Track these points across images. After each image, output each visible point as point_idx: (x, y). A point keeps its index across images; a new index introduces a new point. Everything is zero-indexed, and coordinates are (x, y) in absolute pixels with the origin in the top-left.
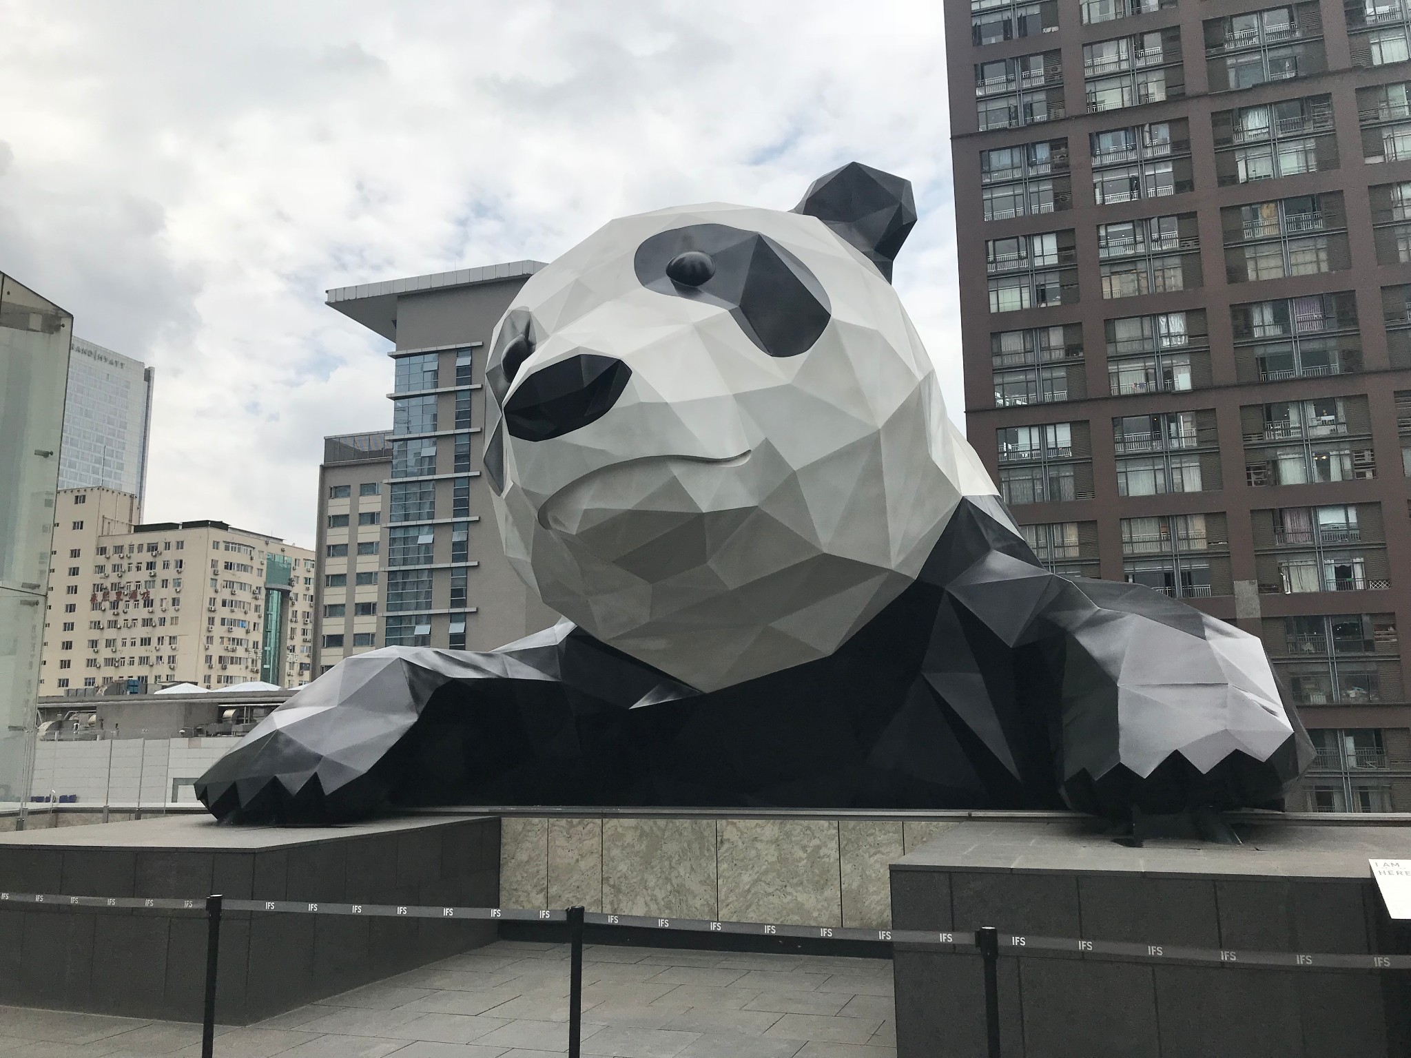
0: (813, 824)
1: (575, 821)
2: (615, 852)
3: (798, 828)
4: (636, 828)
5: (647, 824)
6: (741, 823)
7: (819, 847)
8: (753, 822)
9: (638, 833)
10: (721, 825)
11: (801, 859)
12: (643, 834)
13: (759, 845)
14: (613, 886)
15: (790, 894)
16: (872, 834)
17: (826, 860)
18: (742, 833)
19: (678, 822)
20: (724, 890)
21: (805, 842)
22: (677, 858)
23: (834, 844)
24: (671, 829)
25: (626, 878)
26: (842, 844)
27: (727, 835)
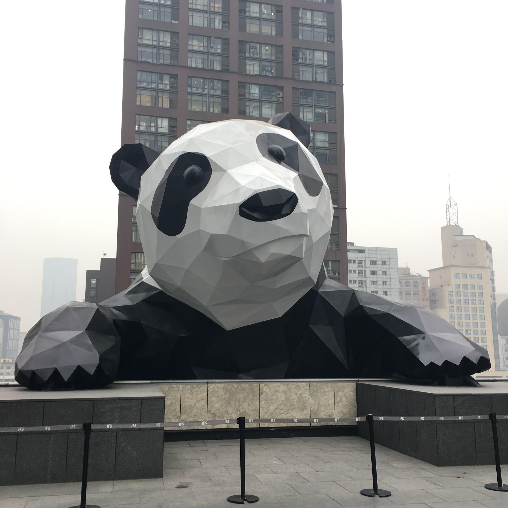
0: (300, 384)
1: (195, 386)
2: (214, 399)
3: (294, 386)
4: (224, 388)
5: (229, 386)
6: (271, 385)
7: (302, 394)
8: (275, 384)
9: (225, 390)
10: (262, 386)
11: (294, 399)
12: (227, 390)
13: (277, 394)
14: (213, 414)
15: (290, 413)
16: (322, 388)
17: (305, 399)
18: (271, 389)
19: (243, 385)
20: (262, 413)
21: (296, 392)
22: (242, 400)
23: (308, 392)
24: (240, 388)
25: (219, 410)
26: (311, 392)
27: (264, 390)
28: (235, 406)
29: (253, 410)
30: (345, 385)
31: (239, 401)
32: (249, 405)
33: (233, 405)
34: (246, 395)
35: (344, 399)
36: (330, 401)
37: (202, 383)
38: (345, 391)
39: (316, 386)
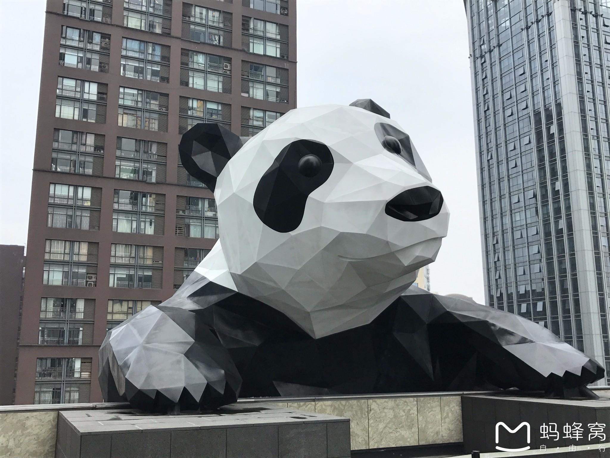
0: (407, 399)
1: (302, 403)
3: (402, 402)
4: (331, 406)
5: (337, 403)
6: (379, 401)
7: (410, 410)
8: (383, 400)
9: (333, 408)
10: (370, 402)
11: (402, 416)
12: (335, 408)
13: (386, 411)
15: (399, 432)
16: (429, 403)
17: (413, 415)
18: (379, 405)
19: (351, 402)
20: (371, 433)
21: (404, 408)
23: (415, 408)
24: (348, 405)
26: (419, 408)
27: (373, 407)
29: (361, 430)
30: (451, 399)
34: (354, 412)
35: (450, 415)
36: (437, 417)
37: (309, 401)
38: (451, 406)
39: (423, 401)
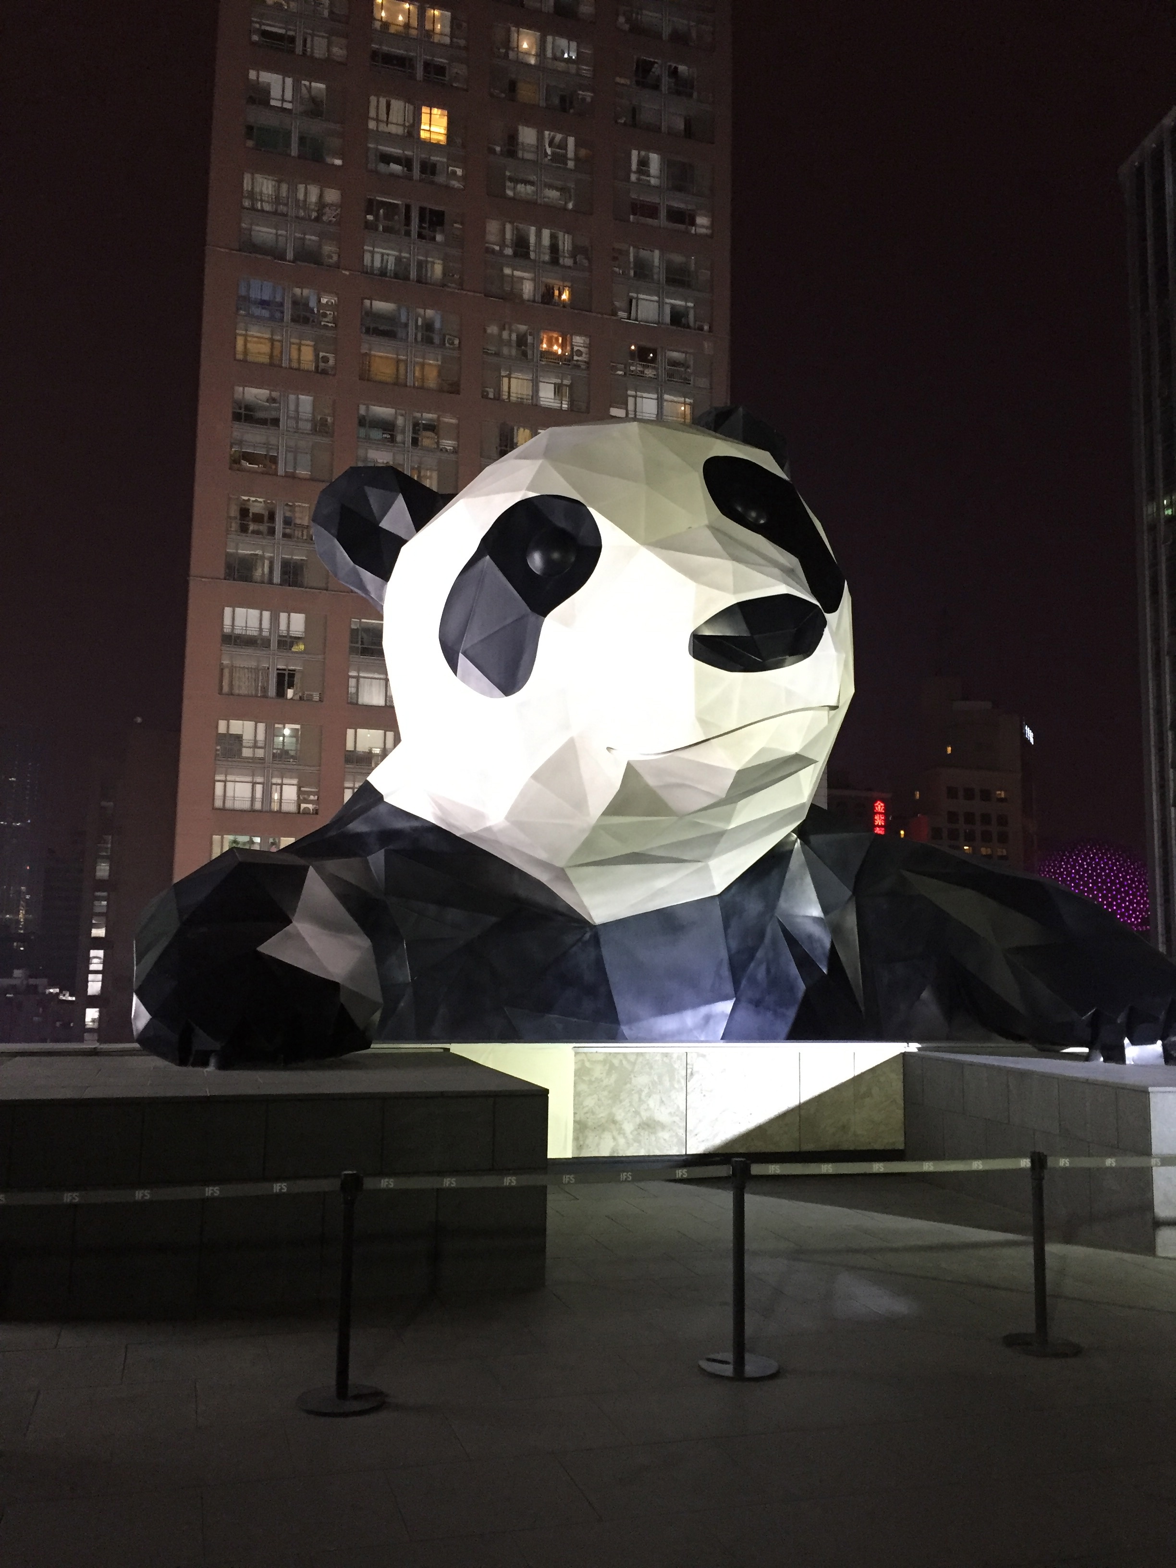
2: (582, 1087)
4: (605, 1062)
12: (612, 1067)
14: (579, 1123)
22: (646, 1091)
24: (641, 1062)
25: (593, 1113)
28: (631, 1105)
29: (670, 1113)
31: (640, 1092)
32: (662, 1102)
33: (626, 1103)
34: (656, 1078)
35: (875, 1090)
36: (845, 1094)
